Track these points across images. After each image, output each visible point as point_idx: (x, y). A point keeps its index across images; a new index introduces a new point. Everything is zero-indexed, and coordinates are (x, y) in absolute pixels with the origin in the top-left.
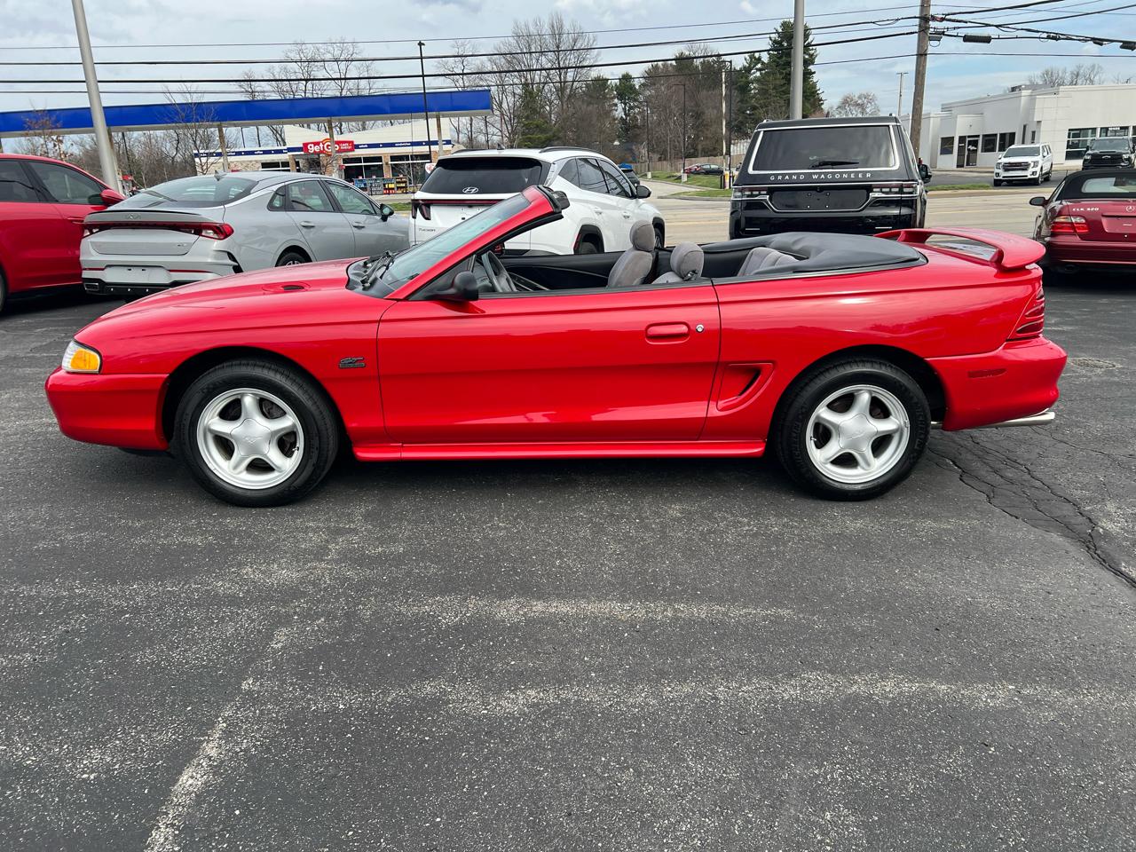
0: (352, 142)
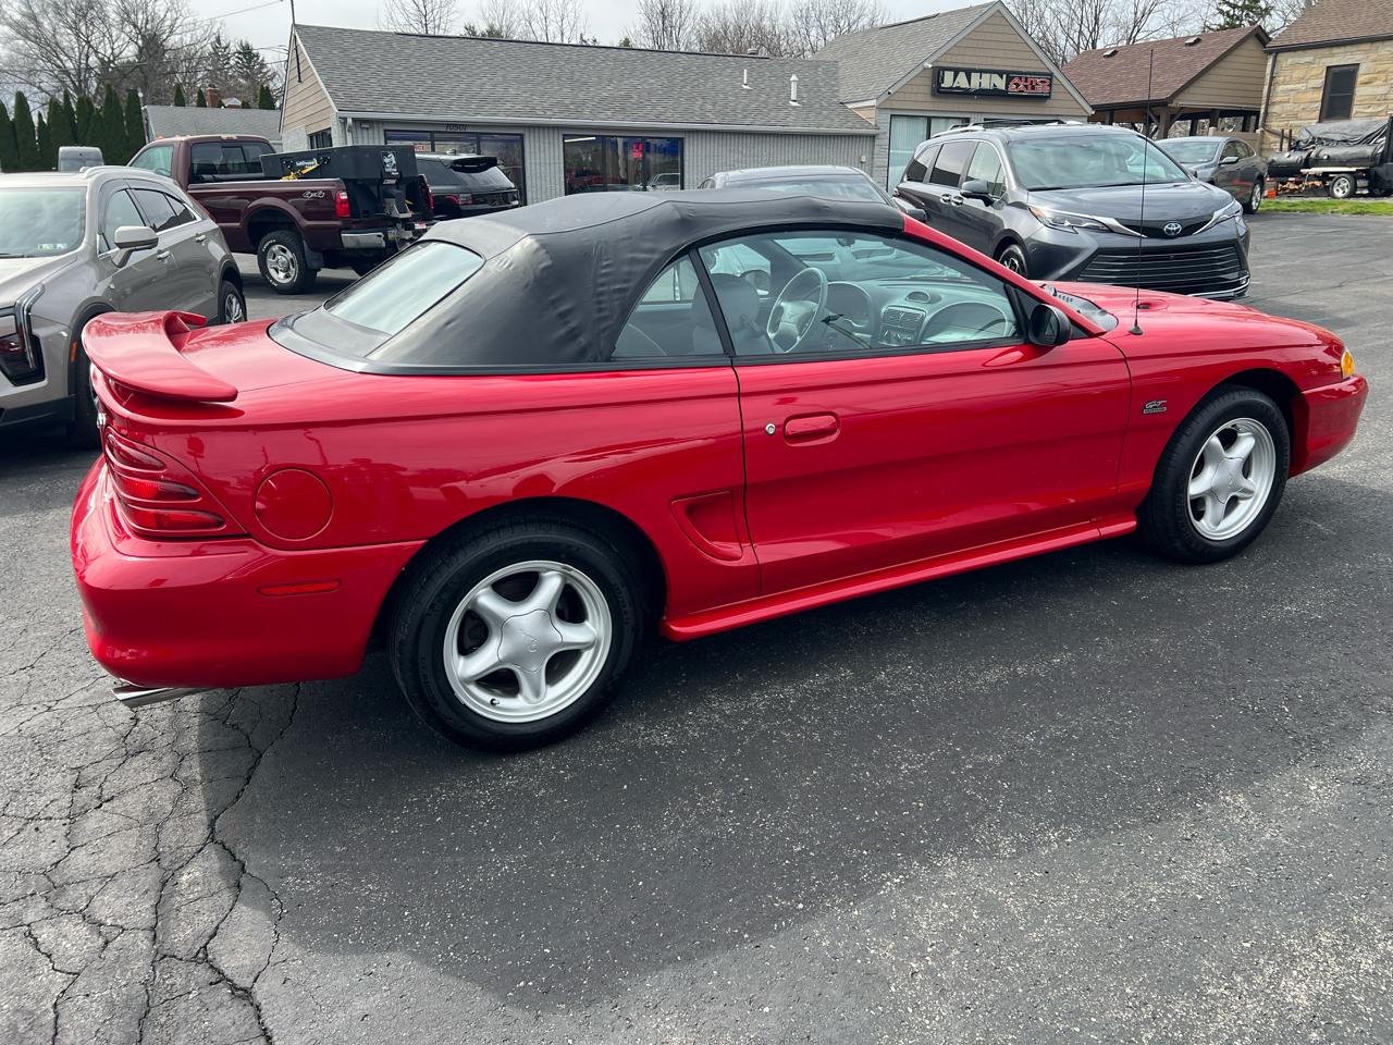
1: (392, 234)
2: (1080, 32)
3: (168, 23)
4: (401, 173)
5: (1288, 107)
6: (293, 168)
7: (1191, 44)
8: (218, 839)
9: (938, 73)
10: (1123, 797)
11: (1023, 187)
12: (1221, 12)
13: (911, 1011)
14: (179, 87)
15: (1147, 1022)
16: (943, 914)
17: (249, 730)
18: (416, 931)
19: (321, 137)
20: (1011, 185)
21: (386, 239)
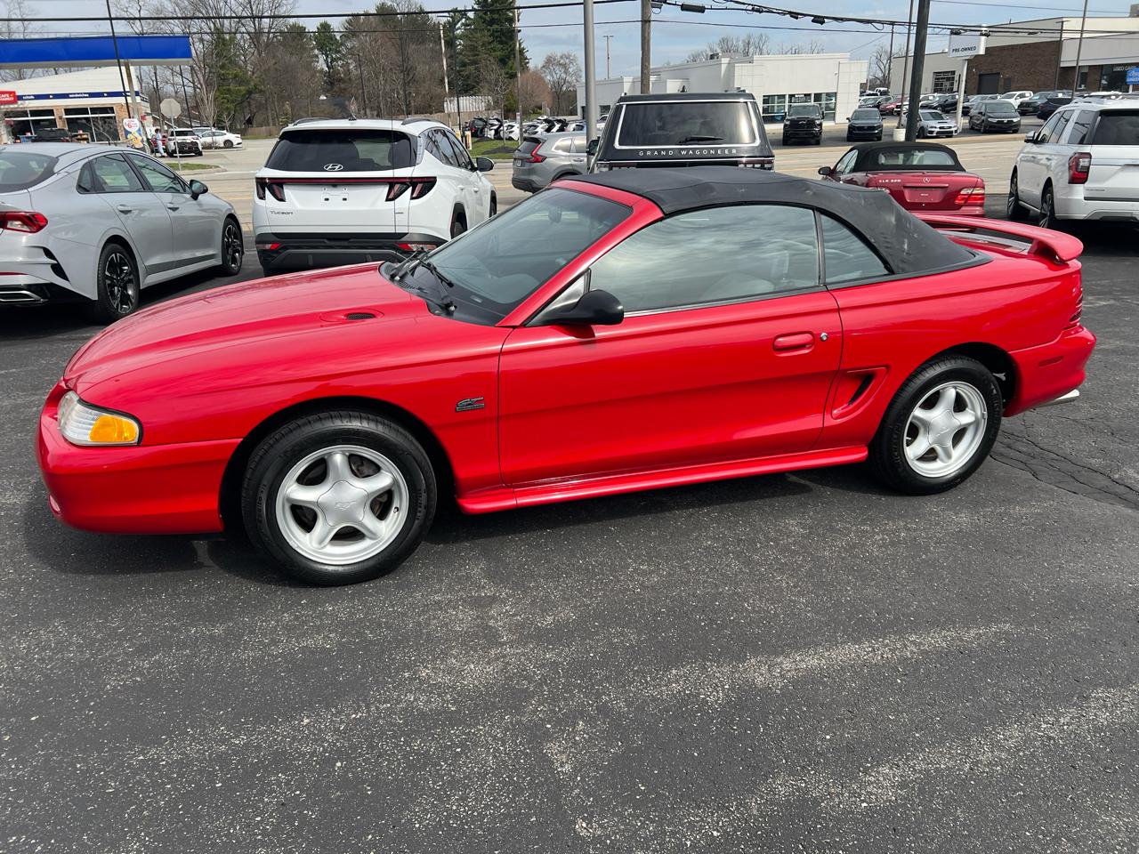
0: (14, 93)
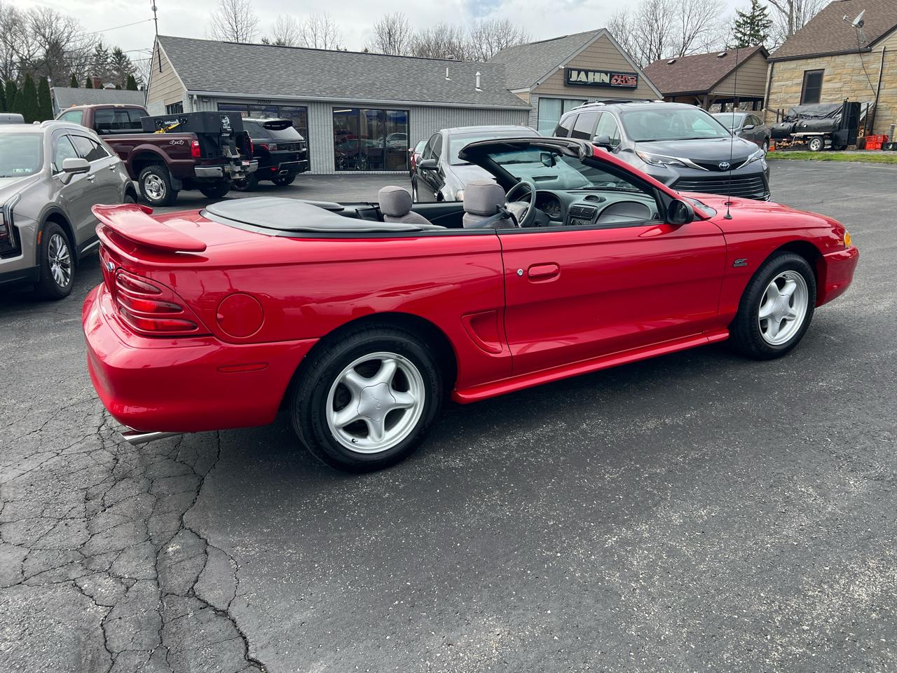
1: (227, 168)
2: (650, 49)
3: (66, 35)
4: (233, 130)
5: (781, 95)
6: (163, 126)
7: (721, 57)
8: (187, 526)
9: (568, 72)
10: (741, 490)
11: (632, 140)
12: (737, 38)
13: (636, 609)
14: (73, 75)
15: (776, 611)
16: (645, 557)
17: (192, 464)
18: (324, 575)
19: (177, 107)
20: (624, 139)
21: (223, 171)
